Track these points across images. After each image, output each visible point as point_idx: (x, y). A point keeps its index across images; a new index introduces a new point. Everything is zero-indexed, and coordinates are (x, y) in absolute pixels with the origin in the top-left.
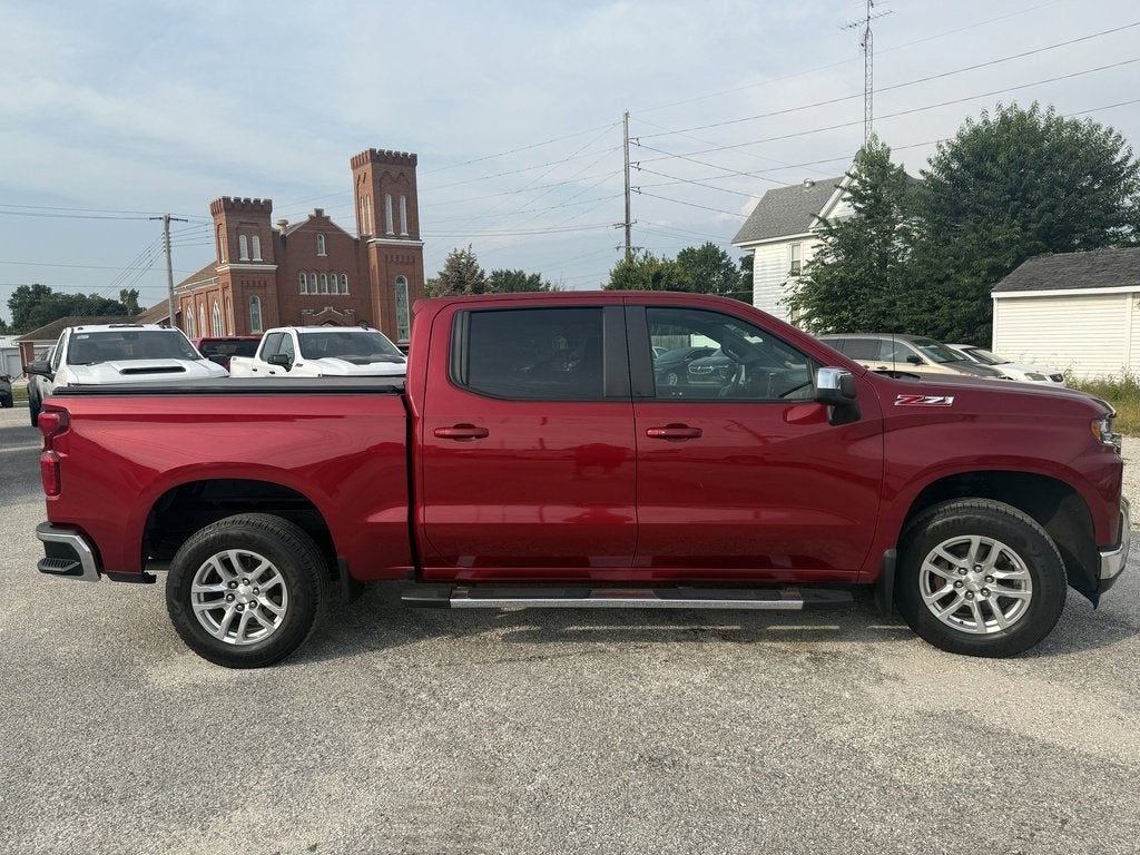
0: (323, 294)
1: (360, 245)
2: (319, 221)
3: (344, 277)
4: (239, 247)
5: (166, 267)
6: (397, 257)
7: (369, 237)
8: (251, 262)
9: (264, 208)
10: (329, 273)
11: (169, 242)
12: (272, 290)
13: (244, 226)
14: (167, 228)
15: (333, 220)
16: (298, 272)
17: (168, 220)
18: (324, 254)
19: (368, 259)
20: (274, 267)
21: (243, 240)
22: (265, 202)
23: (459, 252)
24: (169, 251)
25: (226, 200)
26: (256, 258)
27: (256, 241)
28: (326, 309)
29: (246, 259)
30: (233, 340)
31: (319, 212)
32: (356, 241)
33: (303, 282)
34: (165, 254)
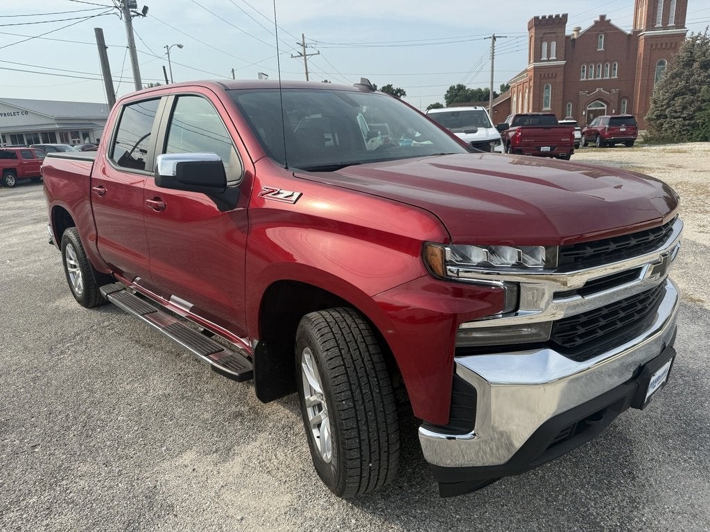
0: (597, 79)
1: (633, 38)
2: (603, 25)
3: (615, 65)
4: (541, 52)
5: (490, 69)
6: (662, 45)
7: (641, 31)
8: (548, 60)
9: (561, 21)
10: (604, 63)
11: (493, 53)
12: (560, 79)
13: (547, 35)
14: (493, 43)
15: (612, 22)
16: (581, 64)
17: (494, 38)
18: (602, 49)
19: (637, 49)
20: (563, 62)
21: (545, 45)
22: (563, 16)
23: (696, 34)
24: (493, 58)
25: (536, 18)
26: (552, 58)
27: (554, 44)
28: (597, 90)
29: (546, 59)
30: (533, 115)
31: (603, 17)
32: (630, 35)
33: (584, 71)
34: (491, 61)
